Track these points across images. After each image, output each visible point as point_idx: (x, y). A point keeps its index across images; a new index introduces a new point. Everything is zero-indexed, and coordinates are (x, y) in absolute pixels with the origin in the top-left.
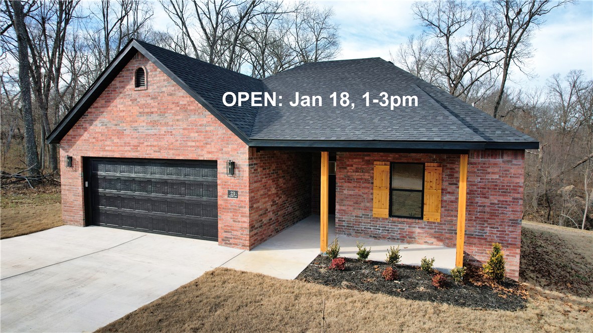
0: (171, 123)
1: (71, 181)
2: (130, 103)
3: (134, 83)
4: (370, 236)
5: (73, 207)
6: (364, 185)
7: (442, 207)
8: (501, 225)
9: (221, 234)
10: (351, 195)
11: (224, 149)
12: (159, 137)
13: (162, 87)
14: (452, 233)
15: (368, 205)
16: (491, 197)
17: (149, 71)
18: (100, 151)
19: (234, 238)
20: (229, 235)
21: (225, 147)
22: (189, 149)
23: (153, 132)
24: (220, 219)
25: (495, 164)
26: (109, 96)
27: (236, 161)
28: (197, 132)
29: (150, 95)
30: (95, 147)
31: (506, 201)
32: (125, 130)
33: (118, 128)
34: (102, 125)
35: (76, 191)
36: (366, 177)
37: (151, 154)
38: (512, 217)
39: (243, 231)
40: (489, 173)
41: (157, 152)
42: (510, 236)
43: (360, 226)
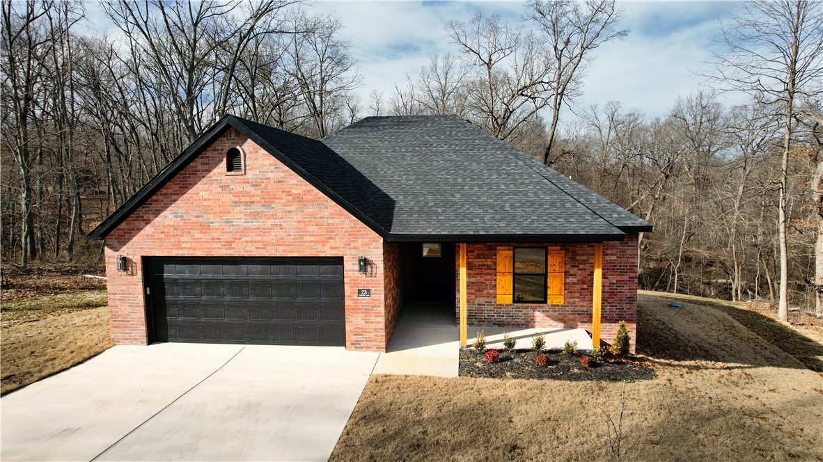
0: (279, 215)
1: (124, 288)
2: (220, 190)
3: (225, 166)
4: (494, 324)
5: (129, 321)
6: (486, 272)
7: (565, 289)
8: (619, 303)
9: (350, 337)
10: (472, 283)
11: (352, 244)
12: (263, 231)
13: (267, 172)
14: (574, 314)
15: (491, 291)
16: (610, 277)
17: (247, 152)
18: (172, 248)
19: (366, 341)
20: (360, 338)
21: (354, 242)
22: (306, 244)
23: (255, 225)
24: (348, 322)
25: (614, 246)
26: (186, 181)
27: (368, 257)
28: (316, 225)
29: (250, 181)
30: (164, 244)
31: (624, 281)
32: (212, 223)
33: (201, 220)
34: (176, 217)
35: (133, 300)
36: (489, 263)
37: (252, 252)
38: (629, 295)
39: (378, 332)
40: (608, 255)
41: (260, 248)
42: (628, 313)
43: (483, 315)
